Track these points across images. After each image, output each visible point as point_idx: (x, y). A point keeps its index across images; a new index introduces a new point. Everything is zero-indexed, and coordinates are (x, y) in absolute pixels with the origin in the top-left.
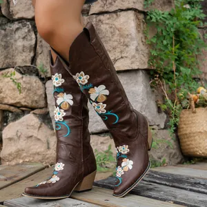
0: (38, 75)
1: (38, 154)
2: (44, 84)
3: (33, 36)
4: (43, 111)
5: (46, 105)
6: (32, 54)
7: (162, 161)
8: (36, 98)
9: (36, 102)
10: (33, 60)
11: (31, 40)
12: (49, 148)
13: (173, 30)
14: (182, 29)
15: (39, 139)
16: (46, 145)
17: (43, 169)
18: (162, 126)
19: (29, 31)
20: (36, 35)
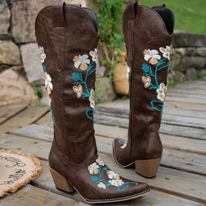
0: (14, 41)
1: (18, 98)
2: (19, 47)
3: (9, 11)
4: (20, 67)
5: (22, 63)
6: (8, 25)
7: (103, 99)
8: (14, 58)
9: (14, 61)
10: (10, 30)
11: (7, 14)
12: (25, 94)
13: (110, 7)
14: (115, 6)
15: (17, 88)
16: (23, 91)
17: (24, 109)
18: (102, 75)
19: (5, 7)
20: (11, 10)
